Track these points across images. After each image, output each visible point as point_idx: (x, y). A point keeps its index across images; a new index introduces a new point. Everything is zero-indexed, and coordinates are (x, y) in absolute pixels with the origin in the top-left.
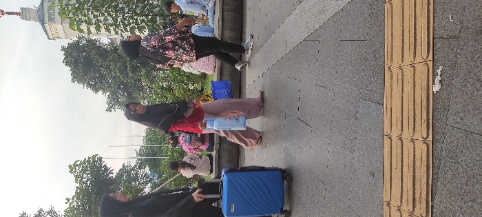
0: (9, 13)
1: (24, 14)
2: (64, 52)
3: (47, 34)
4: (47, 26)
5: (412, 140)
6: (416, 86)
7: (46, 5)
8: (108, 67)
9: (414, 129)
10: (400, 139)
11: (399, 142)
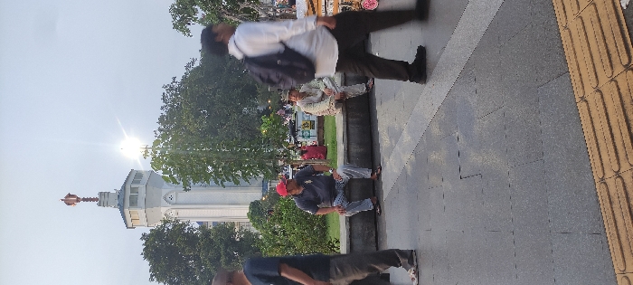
0: (84, 200)
1: (102, 199)
3: (125, 222)
4: (127, 211)
5: (612, 80)
6: (602, 20)
7: (128, 187)
8: (196, 258)
9: (611, 66)
10: (599, 91)
11: (598, 95)
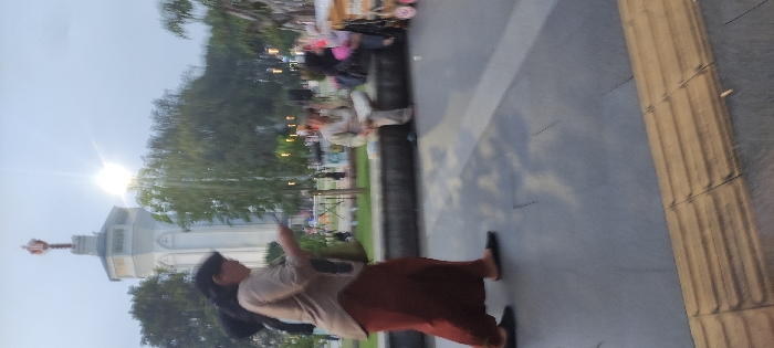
0: (53, 246)
2: (132, 296)
4: (110, 260)
7: (110, 229)
